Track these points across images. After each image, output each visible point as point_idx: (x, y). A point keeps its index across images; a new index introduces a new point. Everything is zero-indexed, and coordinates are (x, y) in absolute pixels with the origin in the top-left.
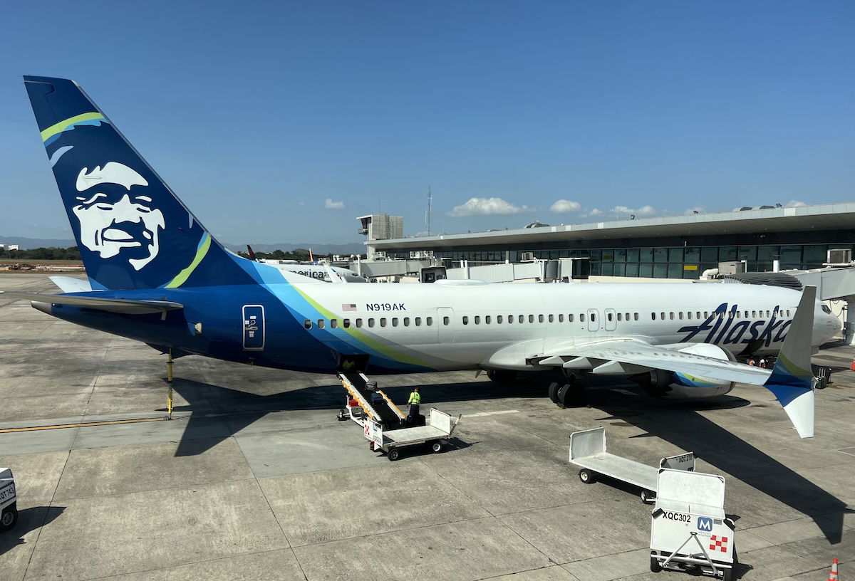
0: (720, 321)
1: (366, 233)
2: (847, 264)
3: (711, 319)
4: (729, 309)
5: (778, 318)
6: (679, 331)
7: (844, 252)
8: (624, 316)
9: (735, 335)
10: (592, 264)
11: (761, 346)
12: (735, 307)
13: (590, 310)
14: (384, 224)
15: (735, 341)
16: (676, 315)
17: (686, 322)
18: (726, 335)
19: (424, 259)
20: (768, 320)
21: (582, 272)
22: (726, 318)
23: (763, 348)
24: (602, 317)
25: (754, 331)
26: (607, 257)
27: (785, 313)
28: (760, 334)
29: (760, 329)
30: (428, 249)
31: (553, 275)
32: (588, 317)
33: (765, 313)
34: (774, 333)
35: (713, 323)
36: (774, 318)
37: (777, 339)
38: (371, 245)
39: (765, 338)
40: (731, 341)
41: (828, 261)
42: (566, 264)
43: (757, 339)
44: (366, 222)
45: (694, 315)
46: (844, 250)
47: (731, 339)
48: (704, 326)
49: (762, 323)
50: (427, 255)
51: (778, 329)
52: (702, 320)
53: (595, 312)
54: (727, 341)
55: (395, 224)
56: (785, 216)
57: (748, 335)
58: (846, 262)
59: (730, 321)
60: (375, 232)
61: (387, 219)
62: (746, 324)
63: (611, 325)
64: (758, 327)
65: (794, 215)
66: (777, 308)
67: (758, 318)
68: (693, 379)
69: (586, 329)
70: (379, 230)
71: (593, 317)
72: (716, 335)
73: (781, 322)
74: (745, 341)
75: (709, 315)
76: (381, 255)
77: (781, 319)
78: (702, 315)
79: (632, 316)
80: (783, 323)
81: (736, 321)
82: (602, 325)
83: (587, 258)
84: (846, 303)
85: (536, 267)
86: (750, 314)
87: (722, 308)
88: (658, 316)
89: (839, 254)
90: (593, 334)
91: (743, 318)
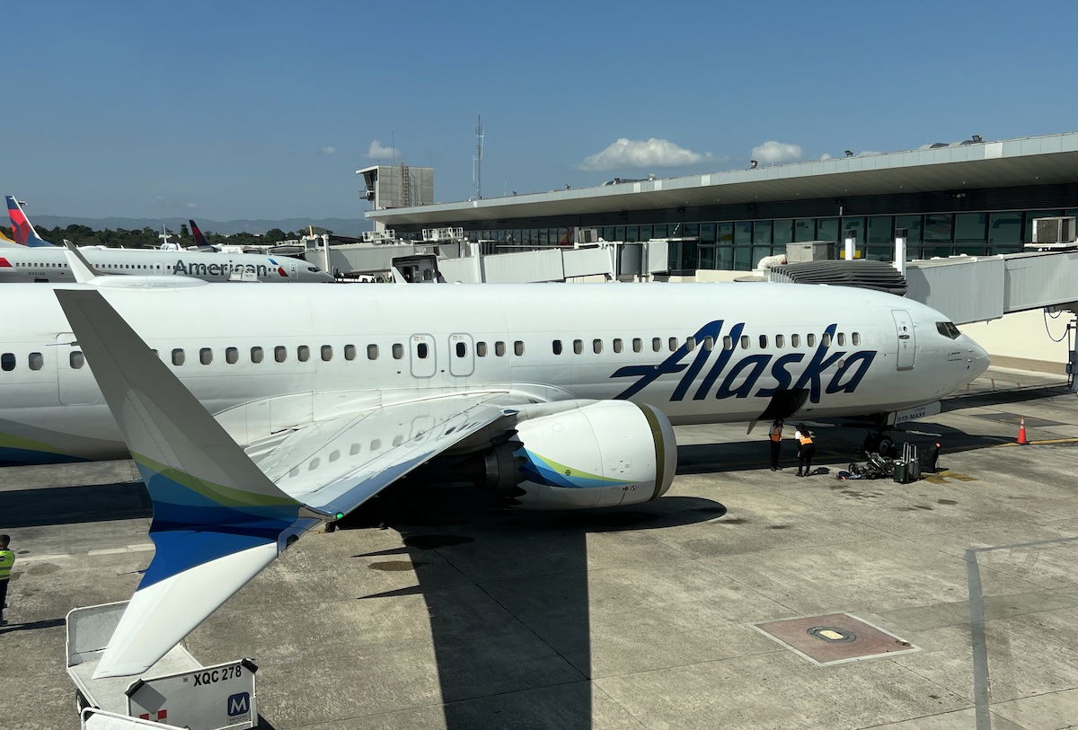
0: (704, 354)
1: (372, 197)
2: (1064, 245)
3: (684, 350)
4: (725, 331)
5: (833, 347)
6: (613, 376)
7: (1060, 222)
8: (491, 349)
9: (739, 381)
10: (704, 250)
11: (804, 401)
12: (737, 329)
13: (415, 336)
14: (399, 181)
15: (743, 392)
16: (607, 345)
17: (628, 357)
18: (719, 381)
19: (447, 242)
20: (810, 353)
21: (685, 262)
22: (717, 349)
23: (808, 404)
24: (442, 349)
25: (779, 371)
26: (725, 238)
27: (848, 338)
28: (795, 378)
29: (795, 370)
30: (454, 225)
31: (631, 268)
32: (410, 350)
33: (803, 340)
34: (826, 376)
35: (689, 359)
36: (823, 349)
37: (833, 388)
38: (379, 218)
39: (808, 385)
40: (732, 393)
41: (1035, 238)
42: (658, 251)
43: (790, 387)
44: (371, 177)
45: (647, 344)
46: (1060, 219)
47: (731, 389)
48: (670, 365)
49: (797, 358)
50: (451, 234)
51: (834, 367)
52: (665, 353)
53: (427, 341)
54: (724, 392)
55: (419, 182)
56: (986, 158)
57: (767, 380)
58: (1065, 239)
59: (726, 355)
60: (384, 195)
61: (405, 173)
62: (762, 360)
63: (461, 364)
64: (788, 366)
65: (1000, 156)
66: (831, 330)
67: (788, 349)
68: (568, 472)
69: (405, 371)
70: (391, 192)
71: (422, 351)
72: (697, 382)
73: (838, 355)
74: (762, 393)
75: (681, 343)
76: (387, 237)
77: (840, 349)
78: (665, 344)
79: (509, 348)
80: (844, 358)
81: (739, 354)
82: (443, 364)
83: (693, 239)
84: (1073, 316)
85: (604, 255)
86: (771, 341)
87: (712, 329)
88: (567, 346)
89: (1052, 225)
90: (423, 384)
91: (754, 349)
